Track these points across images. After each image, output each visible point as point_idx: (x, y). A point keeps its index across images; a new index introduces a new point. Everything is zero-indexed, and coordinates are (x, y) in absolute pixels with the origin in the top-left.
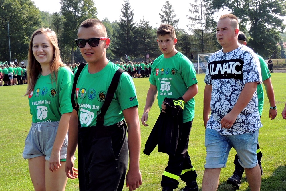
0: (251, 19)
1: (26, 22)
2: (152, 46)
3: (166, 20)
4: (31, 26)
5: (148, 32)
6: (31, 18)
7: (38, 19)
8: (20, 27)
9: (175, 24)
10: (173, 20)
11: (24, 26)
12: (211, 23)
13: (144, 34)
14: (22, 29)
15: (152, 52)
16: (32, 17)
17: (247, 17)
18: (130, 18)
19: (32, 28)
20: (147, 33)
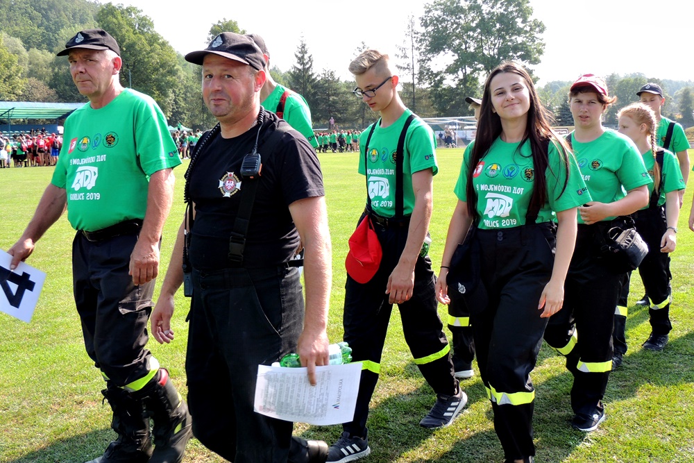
0: (486, 68)
2: (339, 106)
4: (164, 75)
5: (334, 85)
6: (163, 65)
7: (174, 66)
8: (147, 77)
11: (153, 76)
12: (427, 74)
13: (328, 88)
14: (150, 79)
15: (339, 116)
16: (165, 63)
17: (480, 66)
18: (308, 66)
19: (164, 78)
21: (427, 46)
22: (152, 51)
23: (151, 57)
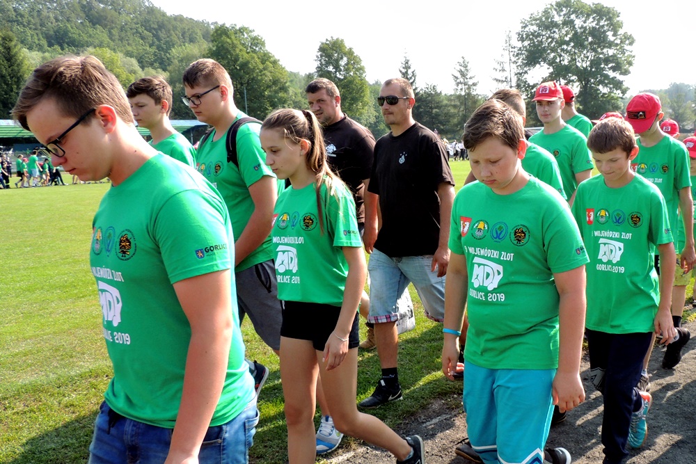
0: (579, 80)
1: (269, 87)
2: (442, 118)
3: (461, 83)
4: (276, 92)
5: (437, 99)
6: (275, 82)
7: (286, 83)
8: (261, 93)
9: (474, 87)
10: (470, 82)
11: (266, 93)
12: (524, 86)
13: (430, 102)
14: (264, 96)
15: (442, 127)
16: (277, 80)
17: (574, 78)
18: (411, 81)
19: (277, 95)
20: (434, 100)
21: (523, 59)
22: (264, 69)
23: (264, 74)
